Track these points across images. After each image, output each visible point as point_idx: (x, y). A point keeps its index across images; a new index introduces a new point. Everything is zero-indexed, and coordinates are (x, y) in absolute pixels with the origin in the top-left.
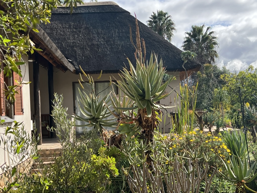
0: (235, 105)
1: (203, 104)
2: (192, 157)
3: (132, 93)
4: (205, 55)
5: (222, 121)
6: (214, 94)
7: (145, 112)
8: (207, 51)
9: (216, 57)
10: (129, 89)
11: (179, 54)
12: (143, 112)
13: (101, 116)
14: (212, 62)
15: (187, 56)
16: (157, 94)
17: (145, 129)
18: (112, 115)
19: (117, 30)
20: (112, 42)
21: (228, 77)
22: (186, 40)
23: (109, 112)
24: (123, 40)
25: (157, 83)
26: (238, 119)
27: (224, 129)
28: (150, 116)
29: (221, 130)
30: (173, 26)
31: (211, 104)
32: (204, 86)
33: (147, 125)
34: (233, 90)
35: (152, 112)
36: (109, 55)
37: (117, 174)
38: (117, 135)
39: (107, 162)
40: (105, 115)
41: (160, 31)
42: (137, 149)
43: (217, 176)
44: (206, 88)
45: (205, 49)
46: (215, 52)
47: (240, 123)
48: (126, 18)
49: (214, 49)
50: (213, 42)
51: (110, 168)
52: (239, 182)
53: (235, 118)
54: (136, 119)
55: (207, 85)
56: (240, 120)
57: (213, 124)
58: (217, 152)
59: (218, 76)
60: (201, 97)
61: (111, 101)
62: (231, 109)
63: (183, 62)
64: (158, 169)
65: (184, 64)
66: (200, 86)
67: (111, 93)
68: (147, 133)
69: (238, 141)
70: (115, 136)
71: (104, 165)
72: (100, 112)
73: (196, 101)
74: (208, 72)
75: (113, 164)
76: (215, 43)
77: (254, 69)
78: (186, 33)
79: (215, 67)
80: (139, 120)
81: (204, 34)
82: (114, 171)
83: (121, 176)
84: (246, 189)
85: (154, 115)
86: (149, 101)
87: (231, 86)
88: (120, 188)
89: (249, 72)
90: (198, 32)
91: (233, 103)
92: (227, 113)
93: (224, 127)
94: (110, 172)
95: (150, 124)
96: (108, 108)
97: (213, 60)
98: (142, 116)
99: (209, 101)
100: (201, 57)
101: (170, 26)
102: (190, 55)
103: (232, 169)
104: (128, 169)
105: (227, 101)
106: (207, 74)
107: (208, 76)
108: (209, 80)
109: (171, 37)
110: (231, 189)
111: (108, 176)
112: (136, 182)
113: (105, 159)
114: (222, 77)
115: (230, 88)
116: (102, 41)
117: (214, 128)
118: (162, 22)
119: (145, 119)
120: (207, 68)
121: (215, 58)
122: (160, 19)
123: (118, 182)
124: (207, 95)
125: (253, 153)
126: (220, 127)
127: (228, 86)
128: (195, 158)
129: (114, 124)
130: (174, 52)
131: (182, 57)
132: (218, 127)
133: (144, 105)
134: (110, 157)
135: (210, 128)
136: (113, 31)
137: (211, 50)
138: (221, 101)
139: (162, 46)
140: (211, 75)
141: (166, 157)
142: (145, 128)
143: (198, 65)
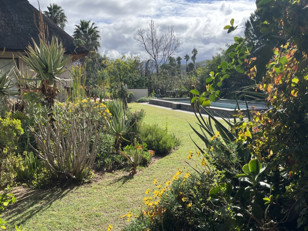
0: (113, 83)
1: (90, 81)
2: (86, 117)
3: (37, 66)
4: (91, 44)
5: (104, 94)
6: (98, 75)
7: (48, 82)
8: (92, 41)
9: (99, 46)
10: (34, 64)
11: (72, 41)
12: (46, 83)
13: (5, 86)
14: (96, 50)
15: (78, 43)
16: (58, 69)
17: (48, 97)
18: (15, 86)
19: (17, 15)
20: (12, 25)
21: (108, 62)
22: (76, 30)
23: (12, 83)
24: (23, 24)
25: (58, 60)
26: (115, 93)
27: (105, 100)
28: (52, 86)
29: (103, 100)
30: (66, 18)
31: (95, 81)
32: (90, 68)
33: (49, 93)
34: (112, 72)
35: (54, 83)
36: (10, 36)
37: (22, 133)
38: (19, 103)
39: (14, 123)
40: (8, 86)
41: (55, 21)
42: (41, 112)
43: (102, 132)
44: (92, 70)
45: (90, 39)
46: (98, 43)
47: (117, 96)
48: (25, 5)
49: (98, 41)
50: (97, 35)
51: (17, 128)
52: (117, 134)
53: (113, 92)
54: (39, 89)
55: (92, 67)
56: (117, 94)
57: (97, 96)
58: (103, 115)
59: (100, 61)
60: (88, 76)
61: (14, 74)
62: (110, 86)
63: (75, 47)
64: (59, 127)
65: (76, 49)
66: (88, 67)
67: (14, 68)
68: (49, 100)
69: (116, 108)
70: (18, 103)
71: (11, 125)
72: (4, 84)
73: (85, 79)
74: (93, 57)
75: (19, 125)
76: (98, 36)
77: (126, 58)
78: (75, 25)
79: (98, 55)
80: (43, 89)
81: (90, 27)
82: (20, 130)
83: (26, 134)
84: (122, 139)
85: (55, 85)
86: (51, 74)
87: (110, 69)
88: (25, 143)
89: (123, 60)
90: (85, 25)
91: (111, 82)
92: (107, 89)
93: (105, 98)
94: (16, 131)
95: (52, 93)
96: (11, 80)
97: (97, 49)
98: (45, 86)
99: (94, 80)
100: (88, 46)
101: (63, 18)
102: (80, 43)
103: (113, 125)
104: (34, 127)
105: (107, 79)
106: (92, 59)
107: (93, 60)
108: (94, 63)
109: (64, 27)
110: (112, 140)
111: (15, 134)
112: (41, 137)
113: (12, 121)
114: (103, 62)
115: (110, 71)
116: (3, 23)
117: (98, 99)
118: (56, 14)
119: (47, 88)
120: (93, 54)
121: (98, 48)
122: (55, 12)
123: (23, 139)
124: (92, 75)
125: (127, 115)
126: (102, 98)
127: (108, 69)
128: (88, 118)
129: (16, 94)
130: (67, 39)
131: (74, 43)
132: (101, 98)
133: (47, 77)
134: (16, 120)
135: (95, 100)
136: (14, 15)
137: (95, 41)
138: (103, 79)
139: (57, 32)
140: (96, 60)
141: (66, 117)
142: (47, 95)
143: (87, 50)
